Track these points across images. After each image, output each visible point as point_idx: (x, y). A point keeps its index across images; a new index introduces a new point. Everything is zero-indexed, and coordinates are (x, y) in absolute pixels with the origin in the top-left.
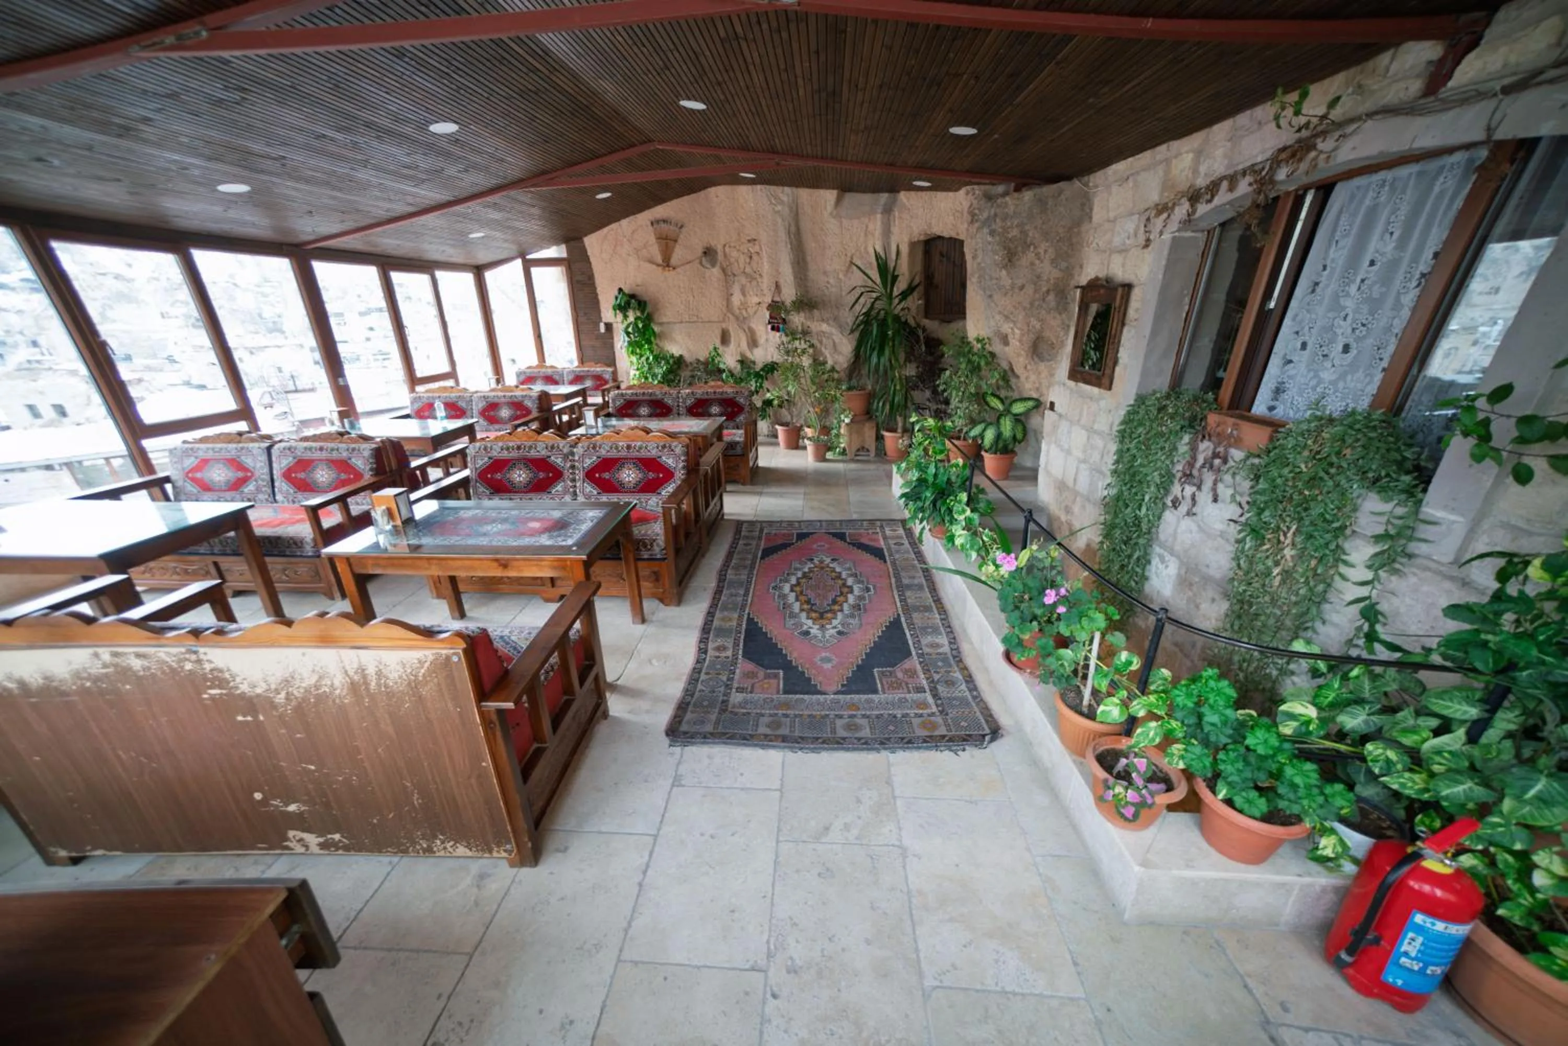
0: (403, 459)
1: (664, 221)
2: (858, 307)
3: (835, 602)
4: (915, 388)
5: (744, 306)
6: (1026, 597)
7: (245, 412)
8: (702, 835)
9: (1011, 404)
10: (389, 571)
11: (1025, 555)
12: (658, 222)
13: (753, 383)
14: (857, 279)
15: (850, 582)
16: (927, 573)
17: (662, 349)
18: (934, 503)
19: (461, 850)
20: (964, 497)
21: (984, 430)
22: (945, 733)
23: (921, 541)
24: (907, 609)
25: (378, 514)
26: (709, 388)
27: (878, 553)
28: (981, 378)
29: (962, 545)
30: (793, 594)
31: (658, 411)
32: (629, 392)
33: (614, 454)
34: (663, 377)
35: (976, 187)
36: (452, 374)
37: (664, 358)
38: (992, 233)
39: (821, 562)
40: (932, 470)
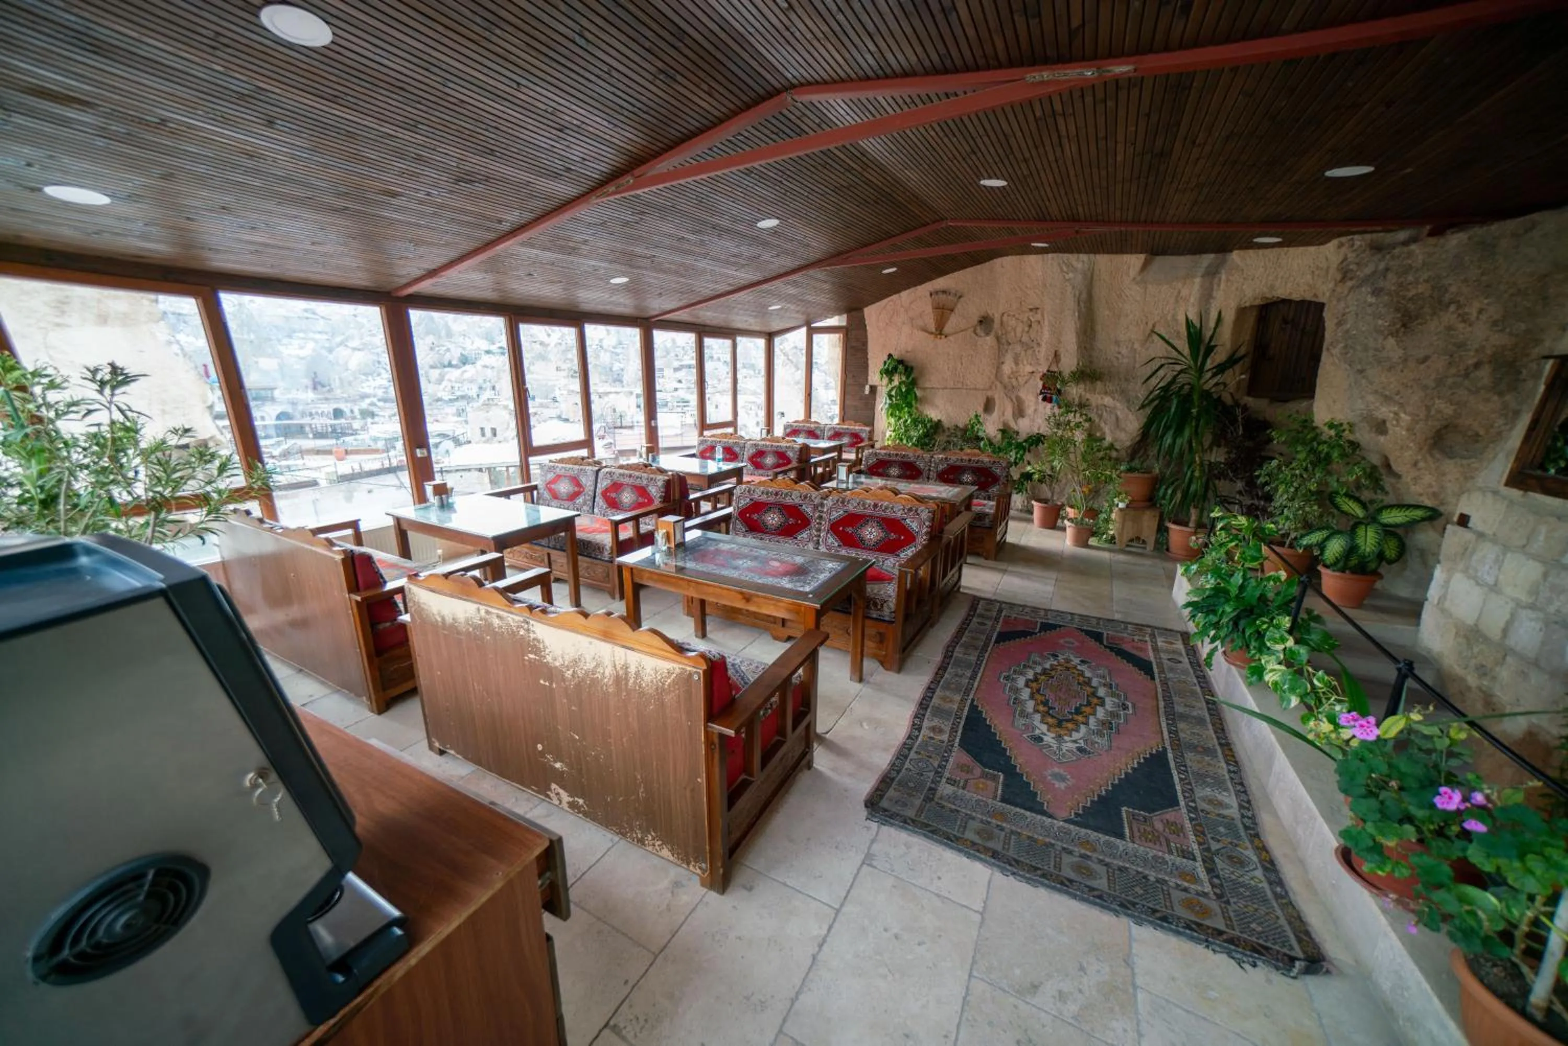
0: (685, 493)
1: (944, 292)
2: (1154, 381)
3: (1078, 711)
4: (1222, 475)
5: (1015, 374)
6: (1394, 784)
7: (588, 443)
8: (886, 930)
9: (1380, 510)
10: (658, 586)
11: (1394, 726)
12: (937, 293)
13: (1013, 454)
14: (1158, 349)
15: (1101, 692)
16: (1214, 708)
17: (921, 413)
18: (1236, 622)
19: (665, 852)
20: (1286, 621)
21: (1327, 539)
22: (1222, 927)
23: (1209, 665)
24: (1177, 743)
25: (659, 536)
26: (964, 455)
27: (1145, 667)
28: (1329, 473)
29: (1276, 684)
30: (1028, 691)
31: (908, 473)
32: (883, 452)
33: (860, 510)
34: (917, 440)
35: (1356, 237)
36: (733, 424)
37: (923, 422)
38: (1376, 292)
39: (1068, 661)
40: (1238, 579)
